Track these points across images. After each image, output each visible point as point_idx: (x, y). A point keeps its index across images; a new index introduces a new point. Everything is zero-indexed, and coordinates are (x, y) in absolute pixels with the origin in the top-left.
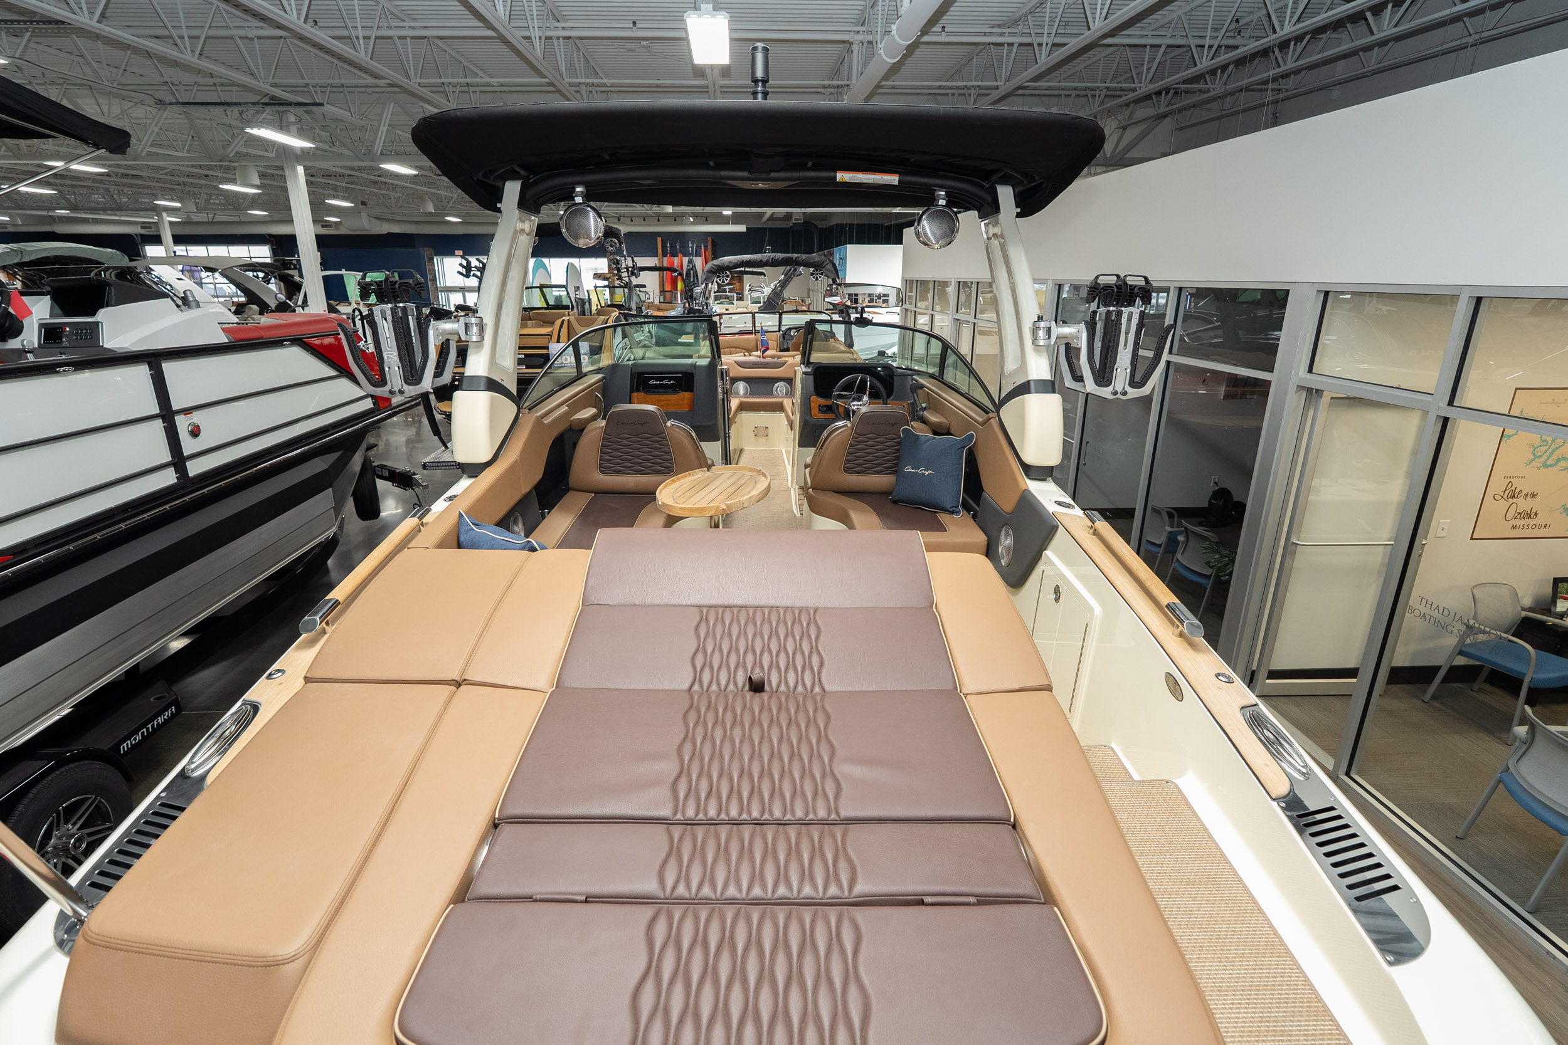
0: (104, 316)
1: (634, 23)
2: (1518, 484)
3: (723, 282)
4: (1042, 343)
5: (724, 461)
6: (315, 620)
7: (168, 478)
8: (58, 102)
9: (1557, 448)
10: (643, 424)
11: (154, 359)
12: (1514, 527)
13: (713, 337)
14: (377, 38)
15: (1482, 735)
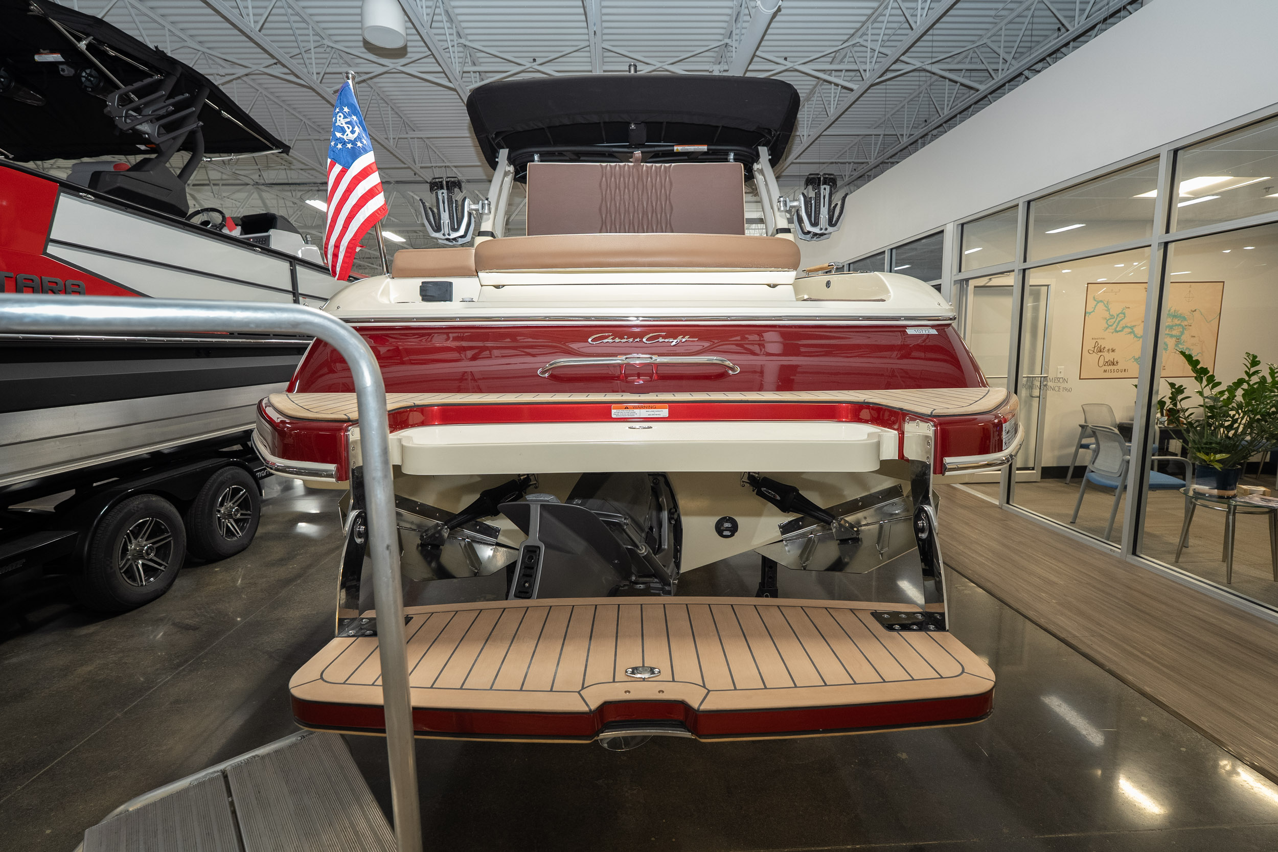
0: (272, 232)
2: (1102, 343)
4: (782, 209)
9: (1121, 320)
11: (293, 261)
12: (1105, 371)
15: (1099, 493)
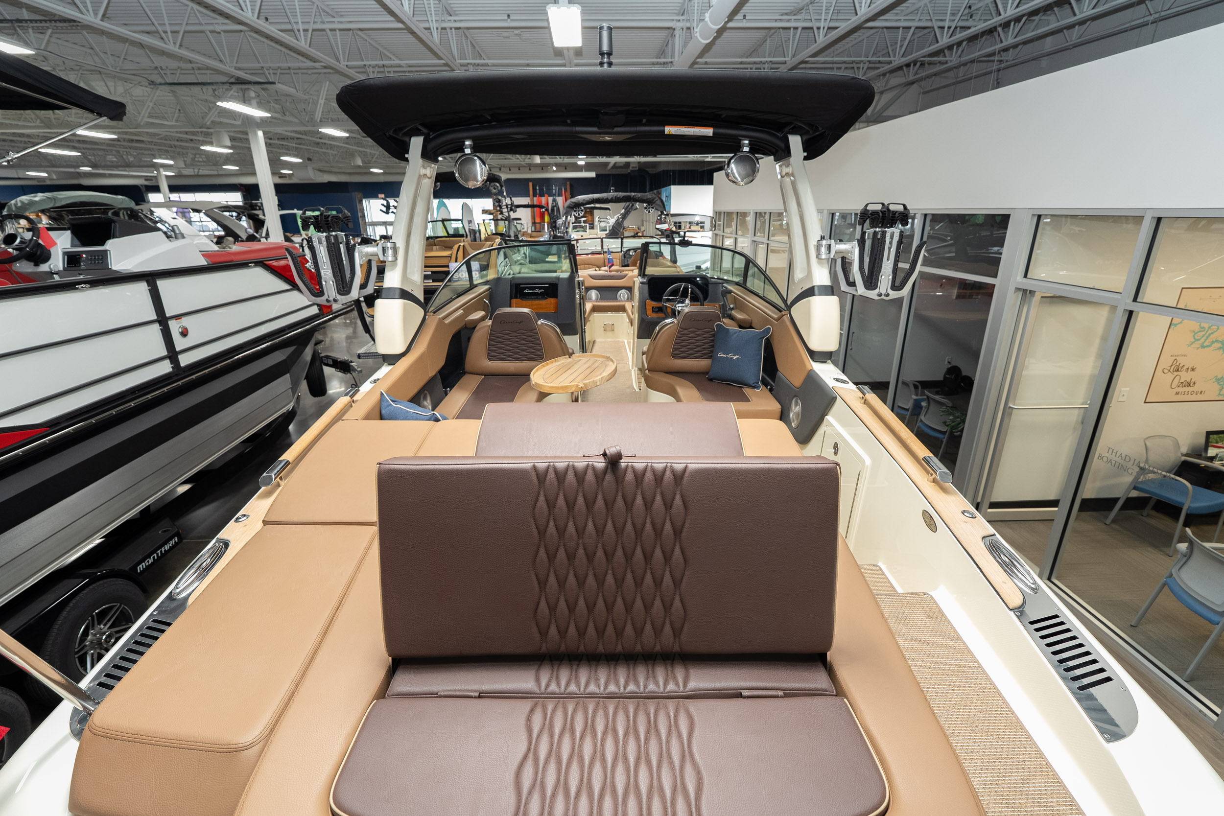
0: (111, 245)
1: (509, 16)
2: (1181, 361)
3: (579, 215)
4: (823, 256)
5: (581, 350)
6: (271, 476)
7: (166, 367)
8: (76, 84)
9: (1212, 333)
10: (520, 323)
11: (151, 278)
12: (1177, 393)
13: (572, 256)
14: (314, 30)
15: (1149, 549)
